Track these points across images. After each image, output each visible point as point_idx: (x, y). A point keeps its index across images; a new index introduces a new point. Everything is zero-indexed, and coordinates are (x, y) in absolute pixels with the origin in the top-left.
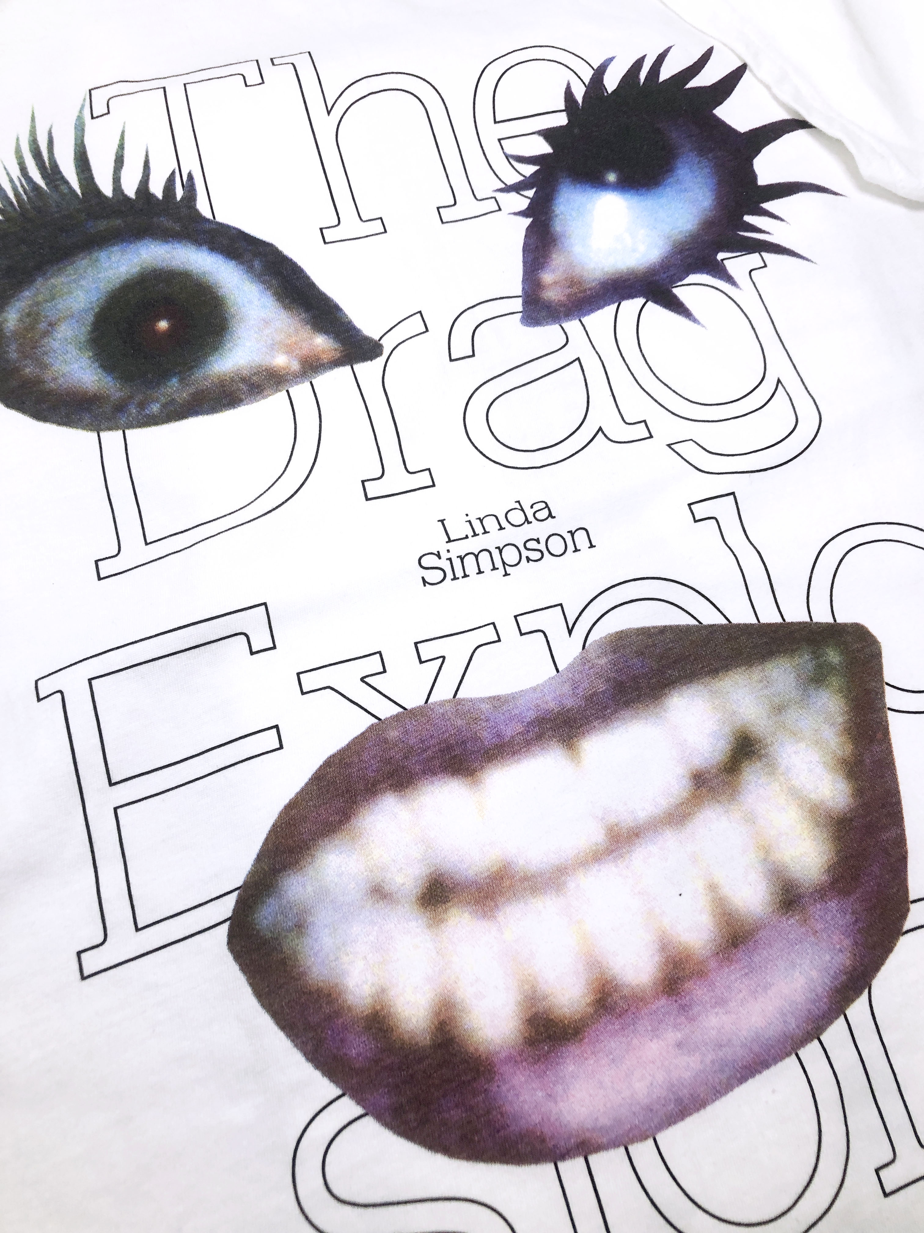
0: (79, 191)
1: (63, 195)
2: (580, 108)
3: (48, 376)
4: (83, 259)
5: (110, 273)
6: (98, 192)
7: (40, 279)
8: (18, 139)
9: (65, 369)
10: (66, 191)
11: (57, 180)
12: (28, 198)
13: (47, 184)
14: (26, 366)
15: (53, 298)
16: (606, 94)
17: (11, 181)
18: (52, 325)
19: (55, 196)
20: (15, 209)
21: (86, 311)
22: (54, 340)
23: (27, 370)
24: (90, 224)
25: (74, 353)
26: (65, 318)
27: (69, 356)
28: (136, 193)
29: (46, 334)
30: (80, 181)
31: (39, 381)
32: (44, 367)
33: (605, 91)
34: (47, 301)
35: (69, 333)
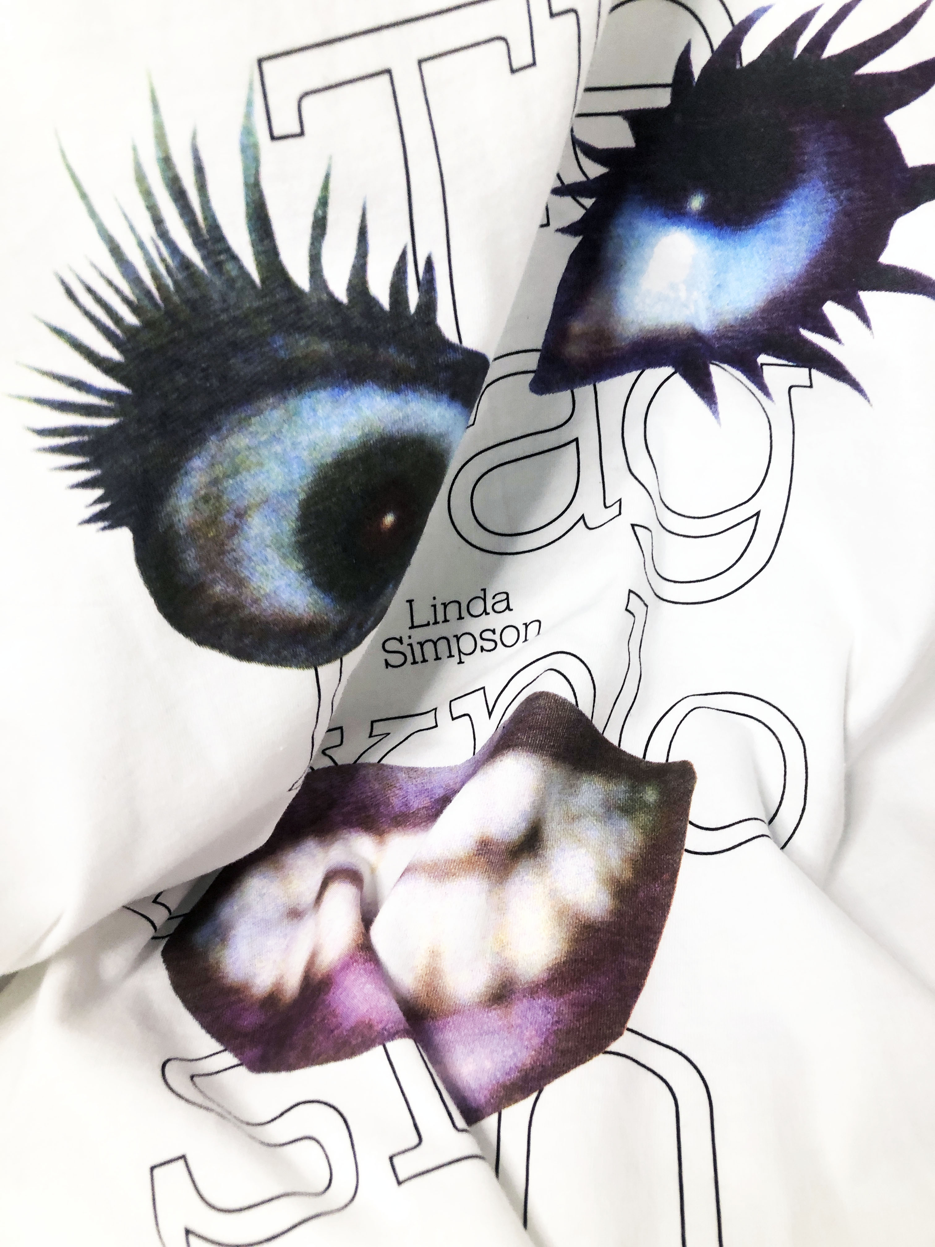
0: (256, 276)
1: (231, 282)
2: (694, 84)
3: (246, 596)
4: (274, 407)
5: (316, 435)
6: (287, 282)
7: (213, 438)
8: (135, 149)
9: (267, 587)
10: (234, 273)
11: (220, 253)
12: (175, 282)
13: (204, 259)
14: (214, 582)
15: (236, 472)
16: (738, 66)
17: (141, 245)
18: (241, 515)
19: (218, 282)
20: (156, 305)
21: (286, 495)
22: (247, 540)
23: (218, 589)
24: (279, 341)
25: (277, 563)
26: (258, 505)
27: (271, 567)
28: (349, 289)
29: (234, 530)
30: (257, 254)
31: (235, 606)
32: (240, 583)
33: (738, 62)
34: (228, 477)
35: (267, 532)
